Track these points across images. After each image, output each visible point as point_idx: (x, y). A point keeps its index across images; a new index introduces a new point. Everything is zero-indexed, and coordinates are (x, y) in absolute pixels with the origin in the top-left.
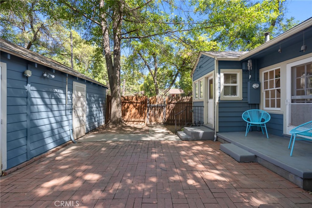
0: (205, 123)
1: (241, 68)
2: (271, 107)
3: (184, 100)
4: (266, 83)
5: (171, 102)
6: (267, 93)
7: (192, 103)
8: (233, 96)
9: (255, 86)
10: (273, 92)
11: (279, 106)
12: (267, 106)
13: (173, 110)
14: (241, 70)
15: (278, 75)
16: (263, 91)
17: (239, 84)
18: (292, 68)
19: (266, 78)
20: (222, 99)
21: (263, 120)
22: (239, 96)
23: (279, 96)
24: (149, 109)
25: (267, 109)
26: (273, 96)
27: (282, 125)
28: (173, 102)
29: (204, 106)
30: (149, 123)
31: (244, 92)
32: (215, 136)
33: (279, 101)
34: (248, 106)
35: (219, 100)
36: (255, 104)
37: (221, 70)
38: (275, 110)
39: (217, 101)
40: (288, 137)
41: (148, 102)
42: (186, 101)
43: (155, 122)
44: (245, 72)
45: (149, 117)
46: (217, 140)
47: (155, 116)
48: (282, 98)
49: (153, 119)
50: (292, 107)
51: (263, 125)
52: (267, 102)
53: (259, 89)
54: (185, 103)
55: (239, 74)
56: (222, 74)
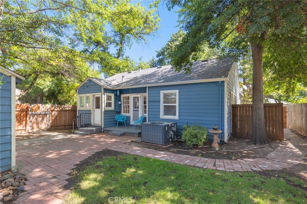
0: (92, 124)
1: (114, 93)
2: (126, 113)
3: (66, 108)
4: (124, 102)
5: (54, 109)
6: (124, 106)
7: (77, 111)
8: (110, 108)
9: (119, 103)
10: (126, 106)
11: (129, 113)
12: (124, 113)
13: (56, 117)
14: (114, 94)
15: (128, 99)
16: (122, 105)
17: (113, 101)
18: (133, 97)
19: (123, 100)
20: (105, 109)
21: (123, 119)
22: (112, 108)
23: (129, 108)
24: (30, 117)
25: (124, 114)
26: (126, 108)
27: (130, 121)
28: (56, 110)
29: (92, 113)
30: (30, 131)
31: (115, 106)
32: (102, 130)
33: (129, 110)
34: (116, 113)
35: (104, 110)
36: (119, 112)
37: (105, 93)
38: (127, 114)
39: (103, 110)
40: (132, 126)
41: (30, 109)
42: (68, 109)
43: (37, 129)
44: (116, 95)
45: (30, 124)
46: (103, 132)
47: (37, 123)
48: (130, 109)
49: (35, 126)
50: (133, 113)
51: (124, 121)
52: (124, 110)
53: (121, 104)
54: (67, 110)
55: (113, 96)
56: (105, 96)
